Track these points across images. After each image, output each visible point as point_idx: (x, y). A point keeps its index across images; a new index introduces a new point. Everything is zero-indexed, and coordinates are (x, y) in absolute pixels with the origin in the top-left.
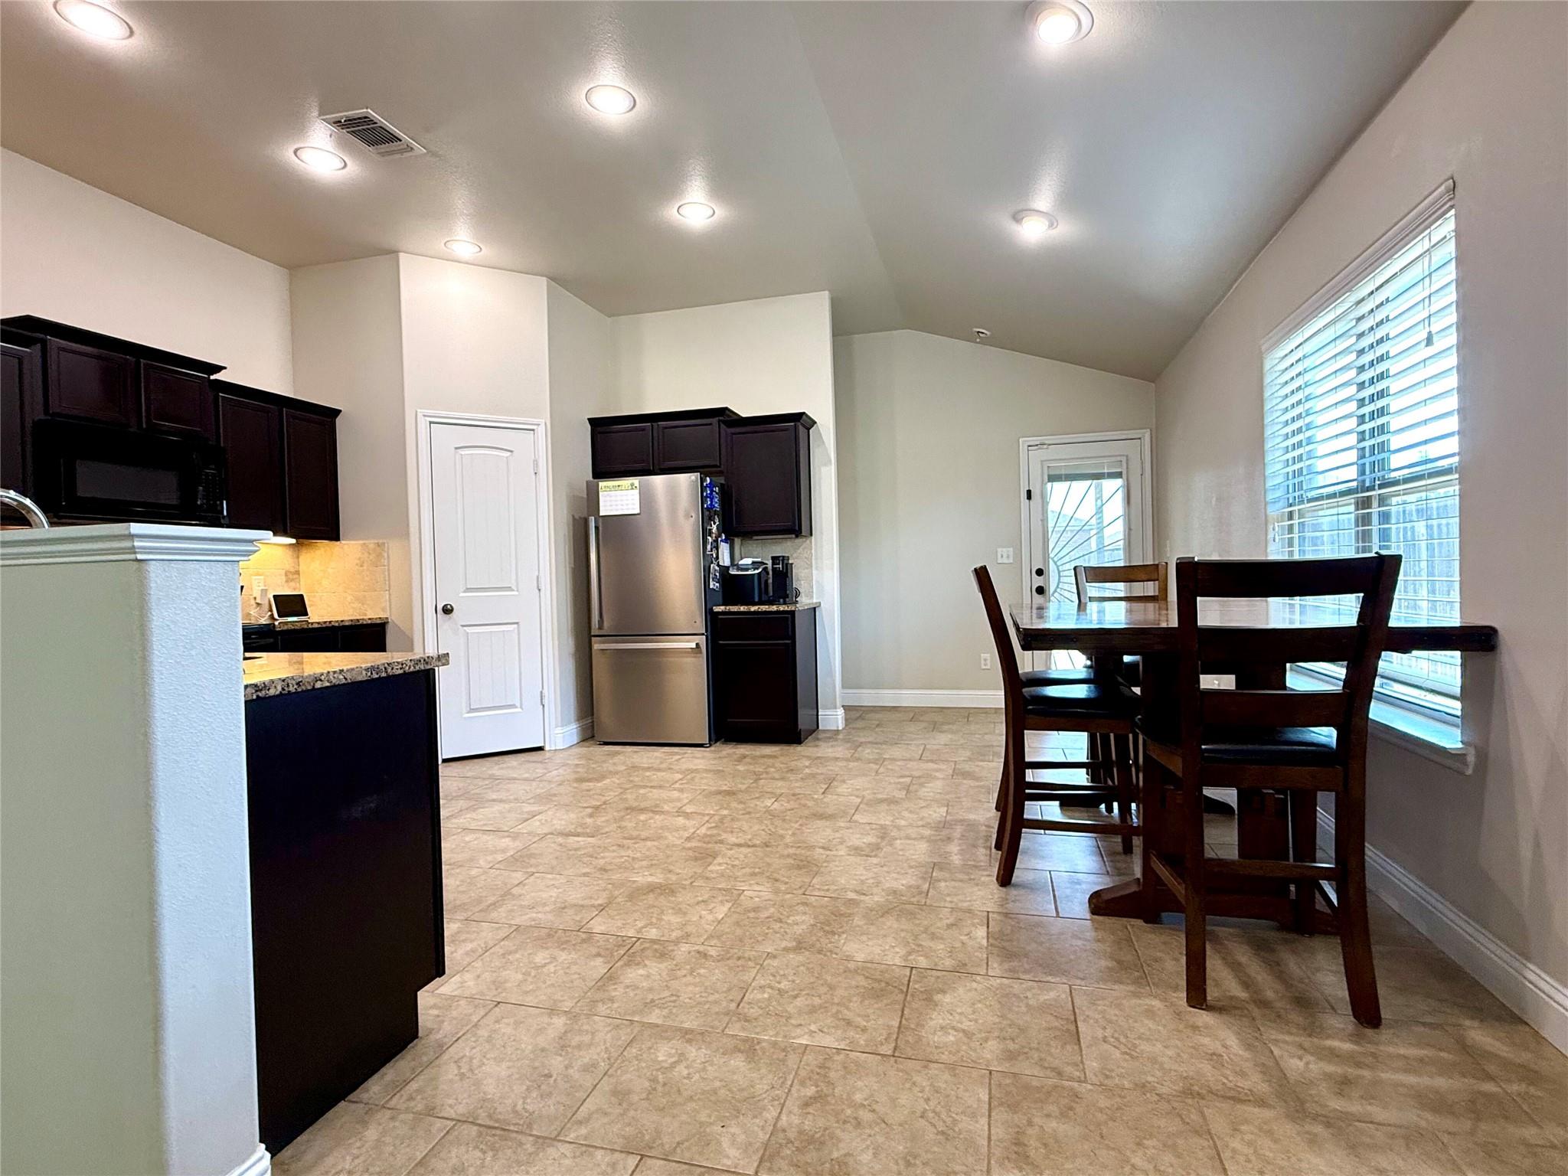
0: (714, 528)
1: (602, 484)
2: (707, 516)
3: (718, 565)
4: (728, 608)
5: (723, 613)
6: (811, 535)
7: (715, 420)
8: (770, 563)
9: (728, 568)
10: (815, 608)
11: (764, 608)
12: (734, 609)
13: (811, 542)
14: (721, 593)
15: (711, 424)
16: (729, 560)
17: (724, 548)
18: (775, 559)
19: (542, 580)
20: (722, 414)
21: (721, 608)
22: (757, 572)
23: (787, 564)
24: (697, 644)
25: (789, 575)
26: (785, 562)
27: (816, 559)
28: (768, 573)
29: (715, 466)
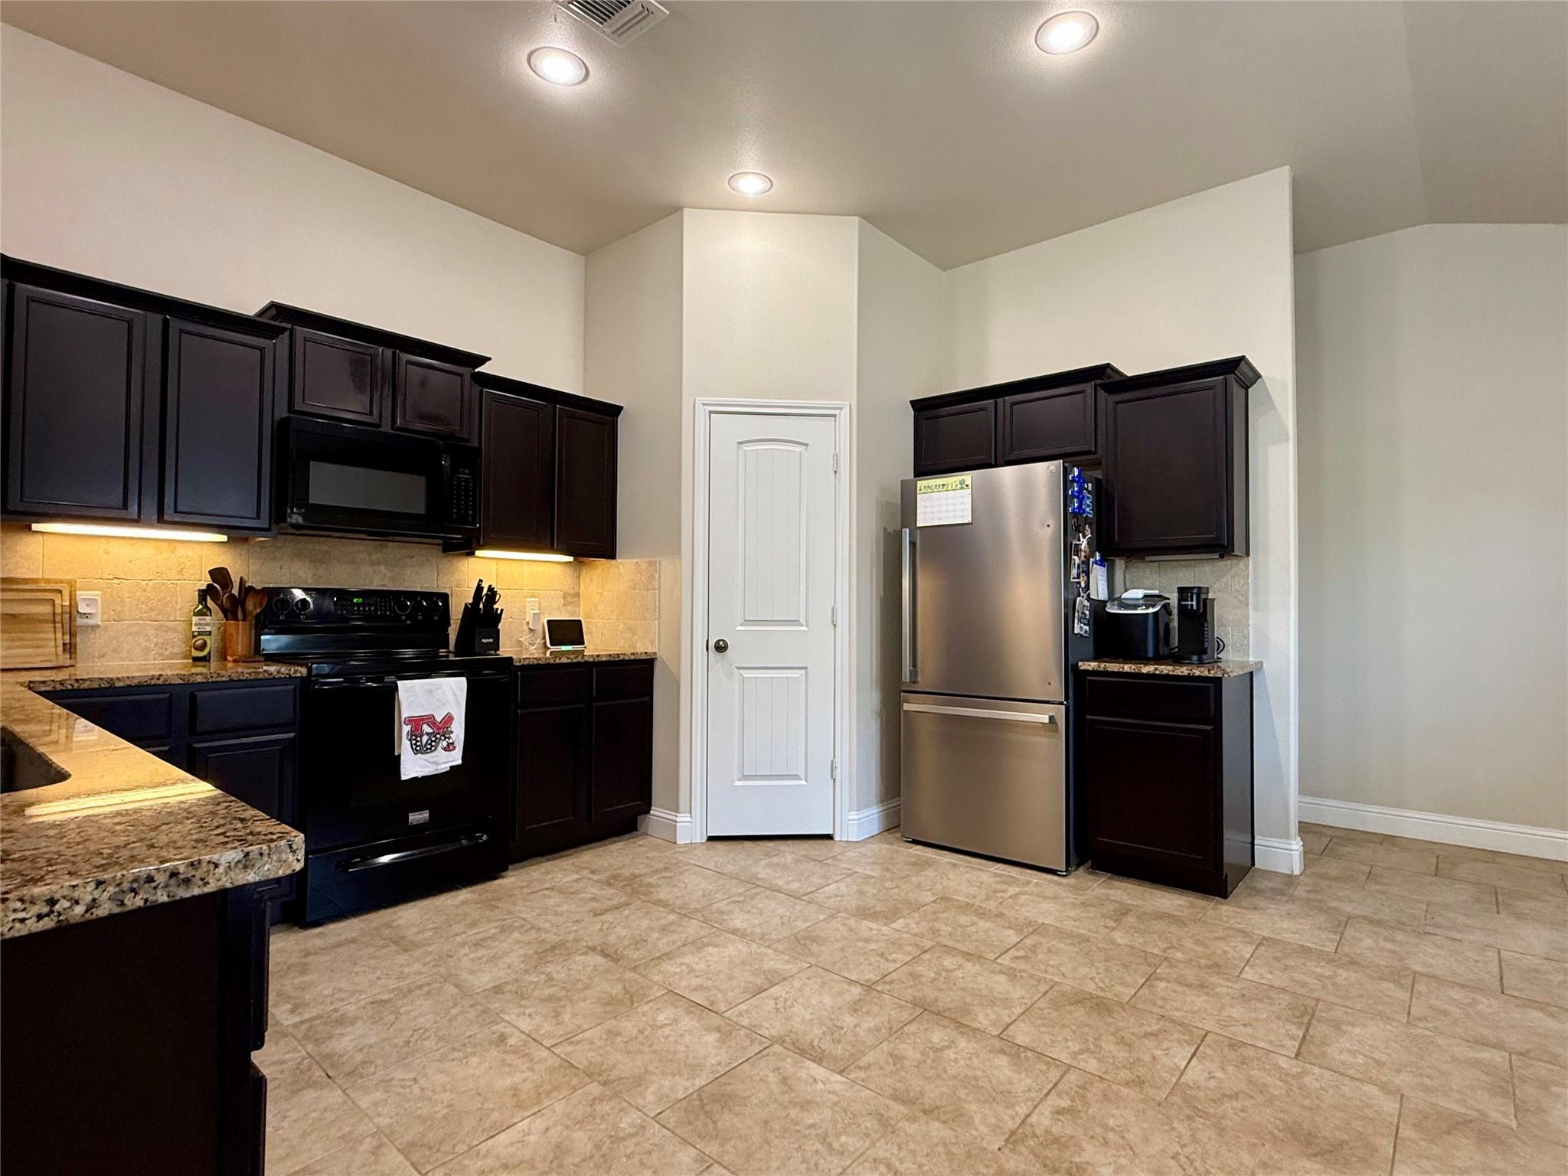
0: (1084, 544)
1: (922, 483)
2: (1072, 524)
3: (1089, 598)
4: (1103, 665)
5: (1094, 673)
6: (1248, 554)
7: (1089, 387)
8: (1174, 599)
9: (1104, 603)
10: (1251, 674)
11: (1166, 669)
12: (1114, 667)
13: (1247, 566)
14: (1091, 639)
15: (1082, 392)
16: (1106, 592)
17: (1099, 575)
18: (1183, 592)
19: (839, 611)
20: (1101, 376)
21: (1092, 665)
22: (1151, 610)
23: (1205, 600)
24: (1051, 718)
25: (1208, 618)
26: (1203, 596)
27: (1256, 592)
28: (1170, 613)
29: (1089, 453)
